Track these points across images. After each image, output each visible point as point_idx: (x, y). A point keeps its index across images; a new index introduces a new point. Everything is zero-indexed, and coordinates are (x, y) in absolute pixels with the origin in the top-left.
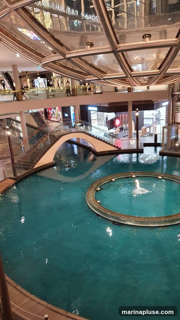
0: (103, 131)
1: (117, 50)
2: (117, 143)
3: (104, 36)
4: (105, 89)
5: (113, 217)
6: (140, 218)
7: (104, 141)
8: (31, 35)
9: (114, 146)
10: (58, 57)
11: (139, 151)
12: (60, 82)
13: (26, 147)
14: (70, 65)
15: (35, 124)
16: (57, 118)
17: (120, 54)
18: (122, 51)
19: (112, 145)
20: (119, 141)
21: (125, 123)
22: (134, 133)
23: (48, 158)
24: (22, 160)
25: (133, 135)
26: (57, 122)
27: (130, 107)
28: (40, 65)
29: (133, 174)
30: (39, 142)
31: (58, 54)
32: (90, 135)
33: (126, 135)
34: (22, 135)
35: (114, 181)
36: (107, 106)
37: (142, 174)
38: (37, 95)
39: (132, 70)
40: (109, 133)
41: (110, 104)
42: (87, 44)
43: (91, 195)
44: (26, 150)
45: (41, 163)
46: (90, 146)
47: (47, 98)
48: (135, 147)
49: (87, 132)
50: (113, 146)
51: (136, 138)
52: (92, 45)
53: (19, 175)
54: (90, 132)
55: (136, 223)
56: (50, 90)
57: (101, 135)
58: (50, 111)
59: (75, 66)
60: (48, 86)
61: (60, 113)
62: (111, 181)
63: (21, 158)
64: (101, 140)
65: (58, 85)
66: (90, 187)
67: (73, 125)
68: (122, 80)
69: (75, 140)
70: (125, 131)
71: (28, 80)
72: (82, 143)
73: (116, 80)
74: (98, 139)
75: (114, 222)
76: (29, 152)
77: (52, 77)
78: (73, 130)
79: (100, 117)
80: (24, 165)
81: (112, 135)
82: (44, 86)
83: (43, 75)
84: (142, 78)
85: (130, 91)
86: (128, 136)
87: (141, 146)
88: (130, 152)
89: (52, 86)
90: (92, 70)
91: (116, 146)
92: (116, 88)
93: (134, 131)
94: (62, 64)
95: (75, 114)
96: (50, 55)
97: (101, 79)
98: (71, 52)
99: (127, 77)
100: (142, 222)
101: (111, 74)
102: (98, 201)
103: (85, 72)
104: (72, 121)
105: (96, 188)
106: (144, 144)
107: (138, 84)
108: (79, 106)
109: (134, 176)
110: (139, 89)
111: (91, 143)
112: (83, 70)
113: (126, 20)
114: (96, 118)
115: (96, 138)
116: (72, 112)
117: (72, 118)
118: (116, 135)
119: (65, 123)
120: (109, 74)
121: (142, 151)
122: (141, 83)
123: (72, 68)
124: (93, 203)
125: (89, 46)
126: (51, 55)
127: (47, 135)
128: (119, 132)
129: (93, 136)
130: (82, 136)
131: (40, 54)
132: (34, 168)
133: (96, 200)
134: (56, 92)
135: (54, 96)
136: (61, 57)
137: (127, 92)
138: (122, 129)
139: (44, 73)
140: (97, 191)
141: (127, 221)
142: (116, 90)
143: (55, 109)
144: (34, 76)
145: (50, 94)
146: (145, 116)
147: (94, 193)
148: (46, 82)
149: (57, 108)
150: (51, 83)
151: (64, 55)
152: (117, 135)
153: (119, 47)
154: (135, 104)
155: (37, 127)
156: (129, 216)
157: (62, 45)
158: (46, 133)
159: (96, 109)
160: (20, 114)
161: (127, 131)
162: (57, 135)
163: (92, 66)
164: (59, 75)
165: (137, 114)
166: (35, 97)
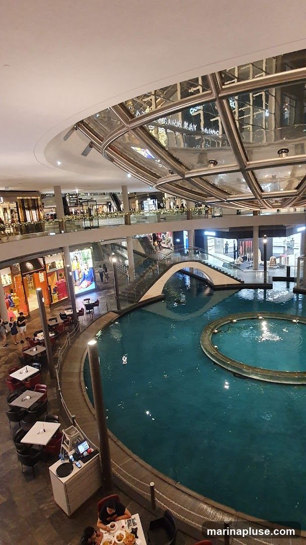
0: (222, 260)
1: (246, 168)
2: (240, 276)
3: (232, 153)
4: (225, 211)
5: (234, 367)
6: (269, 371)
7: (223, 273)
8: (145, 153)
9: (236, 279)
10: (175, 177)
11: (267, 286)
12: (172, 204)
13: (132, 277)
14: (187, 186)
15: (142, 251)
16: (167, 244)
17: (250, 173)
18: (252, 169)
19: (233, 277)
20: (242, 273)
21: (249, 251)
22: (261, 264)
23: (156, 290)
24: (127, 291)
25: (259, 266)
26: (168, 248)
27: (256, 234)
28: (154, 186)
29: (259, 315)
30: (147, 271)
31: (176, 174)
32: (207, 265)
33: (250, 265)
34: (127, 262)
35: (236, 322)
36: (228, 231)
37: (271, 316)
38: (146, 218)
39: (262, 191)
40: (228, 263)
41: (231, 229)
42: (210, 162)
43: (207, 338)
44: (132, 280)
45: (148, 296)
46: (205, 278)
47: (159, 222)
48: (262, 281)
49: (203, 261)
50: (234, 279)
51: (263, 271)
52: (215, 163)
53: (122, 308)
54: (206, 261)
55: (263, 377)
56: (162, 213)
57: (219, 265)
58: (159, 236)
59: (195, 187)
60: (158, 208)
61: (171, 238)
62: (232, 322)
63: (126, 289)
64: (220, 271)
65: (170, 207)
66: (206, 328)
67: (186, 253)
68: (249, 202)
69: (188, 270)
70: (249, 260)
71: (137, 202)
72: (196, 274)
73: (243, 202)
74: (217, 269)
75: (235, 374)
76: (135, 282)
77: (163, 198)
78: (186, 258)
79: (218, 243)
80: (129, 297)
81: (233, 265)
82: (155, 209)
83: (153, 196)
84: (274, 199)
85: (257, 215)
86: (253, 268)
87: (269, 281)
88: (255, 287)
89: (162, 208)
90: (214, 191)
91: (238, 279)
92: (238, 211)
93: (260, 262)
94: (179, 184)
95: (189, 240)
96: (166, 175)
97: (224, 201)
98: (191, 171)
99: (256, 198)
100: (271, 377)
101: (237, 196)
102: (216, 347)
103: (205, 193)
104: (185, 247)
105: (213, 330)
106: (273, 277)
107: (269, 207)
108: (193, 231)
109: (260, 318)
110: (268, 212)
111: (208, 274)
112: (203, 191)
113: (251, 133)
114: (213, 244)
115: (213, 268)
116: (185, 238)
117: (185, 244)
118: (237, 265)
119: (177, 250)
120: (234, 196)
121: (270, 287)
122: (272, 206)
123: (190, 189)
124: (209, 348)
125: (212, 165)
126: (168, 176)
127: (156, 263)
128: (242, 262)
129: (210, 266)
130: (196, 266)
131: (155, 174)
132: (140, 301)
133: (213, 344)
134: (168, 215)
135: (165, 219)
136: (179, 177)
137: (252, 215)
138: (245, 258)
139: (156, 194)
140: (214, 333)
141: (252, 373)
142: (239, 213)
143: (165, 234)
144: (143, 197)
145: (161, 217)
146: (274, 244)
147: (211, 336)
148: (157, 204)
149: (167, 233)
150: (162, 205)
151: (182, 175)
152: (239, 265)
153: (249, 165)
154: (262, 229)
155: (144, 253)
156: (255, 368)
157: (180, 163)
158: (155, 261)
159: (214, 234)
160: (127, 239)
161: (251, 262)
162: (168, 263)
163: (213, 186)
164: (172, 196)
165: (265, 241)
166: (144, 220)
